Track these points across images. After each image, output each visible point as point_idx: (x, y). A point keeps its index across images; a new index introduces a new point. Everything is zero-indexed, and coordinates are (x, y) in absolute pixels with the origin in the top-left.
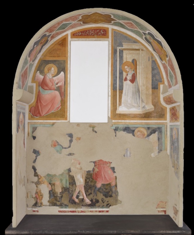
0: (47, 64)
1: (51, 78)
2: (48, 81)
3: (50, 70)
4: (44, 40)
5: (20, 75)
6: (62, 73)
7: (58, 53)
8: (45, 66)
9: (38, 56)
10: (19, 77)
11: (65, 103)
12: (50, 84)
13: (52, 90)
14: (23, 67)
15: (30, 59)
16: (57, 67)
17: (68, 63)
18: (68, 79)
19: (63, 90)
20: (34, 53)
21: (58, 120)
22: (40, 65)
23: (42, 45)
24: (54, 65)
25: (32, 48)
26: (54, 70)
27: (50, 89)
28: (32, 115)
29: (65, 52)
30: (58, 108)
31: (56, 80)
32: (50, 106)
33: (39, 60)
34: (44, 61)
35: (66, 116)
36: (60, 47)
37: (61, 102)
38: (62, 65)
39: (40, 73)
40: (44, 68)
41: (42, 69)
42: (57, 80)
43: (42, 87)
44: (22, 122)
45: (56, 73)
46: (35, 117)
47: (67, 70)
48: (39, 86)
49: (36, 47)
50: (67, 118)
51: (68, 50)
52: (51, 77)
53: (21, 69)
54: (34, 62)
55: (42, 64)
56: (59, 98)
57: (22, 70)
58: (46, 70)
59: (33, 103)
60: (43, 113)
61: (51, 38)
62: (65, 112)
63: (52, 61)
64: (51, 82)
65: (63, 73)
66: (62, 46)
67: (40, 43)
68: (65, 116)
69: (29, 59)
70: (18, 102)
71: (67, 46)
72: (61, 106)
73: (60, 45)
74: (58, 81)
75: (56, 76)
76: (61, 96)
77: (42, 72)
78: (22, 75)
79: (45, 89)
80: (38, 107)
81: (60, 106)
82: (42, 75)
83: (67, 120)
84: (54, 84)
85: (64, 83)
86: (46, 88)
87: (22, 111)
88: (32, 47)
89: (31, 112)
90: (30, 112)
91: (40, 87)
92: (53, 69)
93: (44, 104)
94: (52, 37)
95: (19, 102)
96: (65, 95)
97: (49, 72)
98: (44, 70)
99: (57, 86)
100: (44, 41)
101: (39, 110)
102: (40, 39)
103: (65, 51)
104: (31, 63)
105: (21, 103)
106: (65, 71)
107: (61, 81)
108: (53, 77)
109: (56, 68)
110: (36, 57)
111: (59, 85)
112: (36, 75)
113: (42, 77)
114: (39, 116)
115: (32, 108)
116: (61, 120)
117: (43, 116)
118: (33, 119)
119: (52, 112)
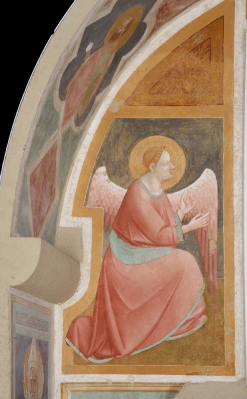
0: (141, 137)
1: (161, 197)
2: (145, 207)
3: (156, 163)
4: (127, 22)
5: (25, 175)
6: (208, 176)
7: (188, 87)
8: (132, 147)
9: (98, 98)
10: (21, 183)
11: (222, 301)
12: (155, 222)
13: (166, 248)
14: (37, 142)
15: (68, 109)
16: (185, 150)
17: (235, 134)
18: (236, 201)
19: (213, 247)
20: (82, 80)
21: (193, 374)
22: (107, 140)
23: (116, 45)
24: (170, 140)
25: (75, 55)
26: (172, 161)
27: (157, 244)
28: (77, 351)
29: (221, 83)
30: (194, 321)
31: (183, 204)
32: (159, 314)
33: (105, 119)
34: (126, 125)
35: (228, 357)
36: (195, 61)
37: (204, 295)
38: (208, 142)
39: (109, 176)
40: (127, 153)
41: (117, 158)
42: (187, 205)
43: (120, 235)
44: (34, 381)
45: (180, 176)
46: (91, 359)
47: (231, 162)
48: (107, 230)
49: (92, 51)
50: (233, 365)
51: (232, 73)
52: (157, 191)
53: (28, 150)
54: (81, 128)
55: (118, 136)
56: (195, 282)
57: (30, 156)
58: (135, 160)
59: (82, 299)
60: (129, 346)
61: (158, 17)
62: (222, 339)
63: (163, 121)
64: (159, 213)
65: (214, 176)
66: (207, 56)
67: (109, 36)
68: (223, 356)
69: (61, 107)
70: (16, 292)
71: (231, 55)
72: (204, 313)
73: (195, 49)
74: (190, 208)
75: (181, 189)
76: (205, 273)
77: (118, 172)
78: (33, 179)
79: (132, 243)
80: (104, 317)
81: (200, 316)
82: (117, 183)
83: (233, 374)
84: (173, 223)
85: (215, 217)
86: (139, 239)
87: (35, 334)
88: (73, 49)
89: (76, 340)
90: (67, 340)
91: (113, 234)
92: (166, 157)
93: (132, 306)
94: (161, 10)
95: (25, 296)
96: (220, 270)
97: (149, 171)
98: (127, 161)
99: (186, 228)
100: (128, 27)
101: (109, 330)
102: (108, 11)
103: (220, 77)
104: (69, 130)
105: (33, 299)
106: (221, 166)
107: (204, 210)
108: (168, 191)
109: (180, 151)
110: (92, 102)
111: (194, 224)
112: (94, 184)
113: (118, 192)
114: (108, 357)
115: (78, 323)
116: (209, 374)
117: (128, 355)
118: (82, 367)
119: (168, 337)
